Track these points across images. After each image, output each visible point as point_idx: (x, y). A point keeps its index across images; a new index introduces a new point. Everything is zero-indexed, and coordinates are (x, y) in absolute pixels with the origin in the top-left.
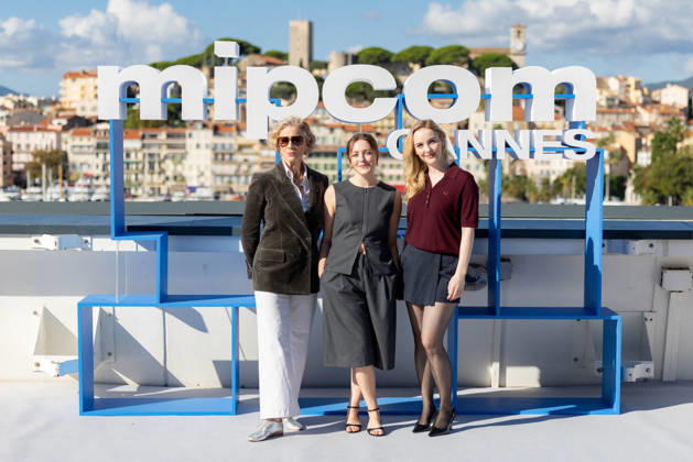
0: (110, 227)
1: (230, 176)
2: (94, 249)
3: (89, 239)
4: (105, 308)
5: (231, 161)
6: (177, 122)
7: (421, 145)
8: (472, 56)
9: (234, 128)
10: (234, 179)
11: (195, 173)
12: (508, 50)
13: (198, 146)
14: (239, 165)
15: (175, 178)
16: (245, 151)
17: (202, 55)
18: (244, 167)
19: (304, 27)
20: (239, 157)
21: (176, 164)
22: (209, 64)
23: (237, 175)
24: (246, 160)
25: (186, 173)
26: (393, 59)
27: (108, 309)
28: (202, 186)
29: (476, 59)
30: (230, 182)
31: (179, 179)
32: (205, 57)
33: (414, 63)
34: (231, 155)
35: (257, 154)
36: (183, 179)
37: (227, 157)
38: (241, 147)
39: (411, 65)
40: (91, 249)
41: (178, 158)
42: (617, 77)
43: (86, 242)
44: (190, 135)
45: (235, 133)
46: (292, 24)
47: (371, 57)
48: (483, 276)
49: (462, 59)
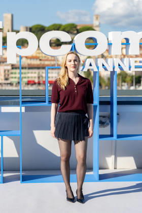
7: (70, 61)
8: (78, 28)
12: (92, 25)
19: (9, 16)
29: (80, 29)
46: (5, 15)
47: (37, 28)
48: (108, 121)
49: (74, 29)
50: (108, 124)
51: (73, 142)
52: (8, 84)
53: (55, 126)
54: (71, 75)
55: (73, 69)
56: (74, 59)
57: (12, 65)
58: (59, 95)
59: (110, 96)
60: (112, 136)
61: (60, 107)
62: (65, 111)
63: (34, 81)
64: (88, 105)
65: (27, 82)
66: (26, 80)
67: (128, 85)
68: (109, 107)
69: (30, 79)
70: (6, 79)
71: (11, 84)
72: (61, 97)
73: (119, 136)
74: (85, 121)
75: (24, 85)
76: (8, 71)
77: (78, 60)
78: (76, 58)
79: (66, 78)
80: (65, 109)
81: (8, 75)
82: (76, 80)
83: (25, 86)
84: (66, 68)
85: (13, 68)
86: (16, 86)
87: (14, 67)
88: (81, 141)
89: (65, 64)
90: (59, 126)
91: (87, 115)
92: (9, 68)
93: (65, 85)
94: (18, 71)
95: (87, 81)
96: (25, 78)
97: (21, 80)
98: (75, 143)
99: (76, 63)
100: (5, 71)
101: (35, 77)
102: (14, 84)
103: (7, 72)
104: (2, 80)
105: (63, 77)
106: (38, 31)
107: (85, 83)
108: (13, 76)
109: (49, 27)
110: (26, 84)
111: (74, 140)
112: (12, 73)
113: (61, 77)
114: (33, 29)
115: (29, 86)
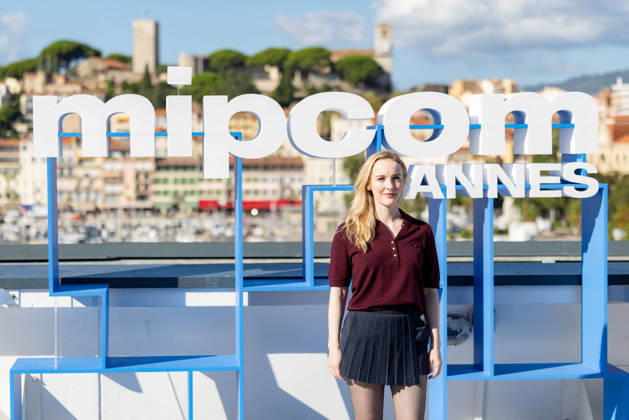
0: (47, 280)
1: (70, 193)
2: (23, 305)
3: (16, 293)
4: (33, 375)
5: (70, 176)
6: (9, 134)
7: (382, 178)
8: (335, 58)
9: (73, 140)
10: (74, 196)
11: (30, 189)
12: (372, 52)
13: (33, 160)
14: (80, 180)
15: (8, 195)
16: (86, 164)
17: (37, 60)
18: (85, 183)
19: (149, 28)
20: (79, 172)
21: (8, 180)
22: (44, 68)
23: (78, 191)
24: (87, 176)
25: (20, 190)
26: (248, 62)
27: (36, 376)
28: (39, 204)
29: (340, 61)
30: (70, 199)
31: (12, 196)
32: (40, 61)
33: (272, 65)
34: (70, 169)
35: (99, 168)
36: (17, 196)
37: (66, 172)
38: (81, 161)
39: (268, 69)
40: (19, 306)
41: (10, 173)
42: (491, 79)
43: (14, 297)
44: (25, 148)
45: (74, 144)
46: (137, 24)
47: (223, 60)
48: (466, 329)
49: (323, 62)
50: (466, 336)
51: (387, 388)
52: (146, 210)
53: (340, 347)
54: (382, 214)
55: (388, 201)
56: (392, 172)
57: (157, 160)
58: (349, 266)
59: (471, 259)
60: (478, 367)
61: (354, 296)
62: (366, 307)
63: (215, 203)
64: (426, 290)
65: (196, 206)
66: (193, 200)
67: (467, 211)
68: (470, 291)
69: (205, 197)
70: (142, 197)
71: (155, 211)
72: (354, 270)
73: (499, 369)
74: (419, 335)
75: (190, 212)
76: (147, 175)
77: (401, 177)
78: (397, 170)
79: (370, 222)
80: (366, 304)
81: (146, 186)
82: (395, 227)
83: (192, 217)
84: (370, 193)
85: (158, 168)
86: (167, 216)
87: (161, 163)
88: (409, 385)
89: (368, 184)
90: (352, 347)
91: (422, 317)
92: (150, 166)
93: (367, 239)
94: (171, 175)
95: (423, 228)
96: (192, 193)
97: (182, 198)
98: (394, 393)
99: (398, 184)
100: (137, 176)
101: (218, 192)
102: (164, 211)
103: (142, 178)
104: (129, 199)
105: (361, 216)
106: (226, 68)
107: (419, 233)
108: (160, 187)
109: (257, 57)
110: (194, 210)
111: (391, 384)
112: (156, 181)
113: (355, 219)
114: (214, 63)
115: (204, 215)
